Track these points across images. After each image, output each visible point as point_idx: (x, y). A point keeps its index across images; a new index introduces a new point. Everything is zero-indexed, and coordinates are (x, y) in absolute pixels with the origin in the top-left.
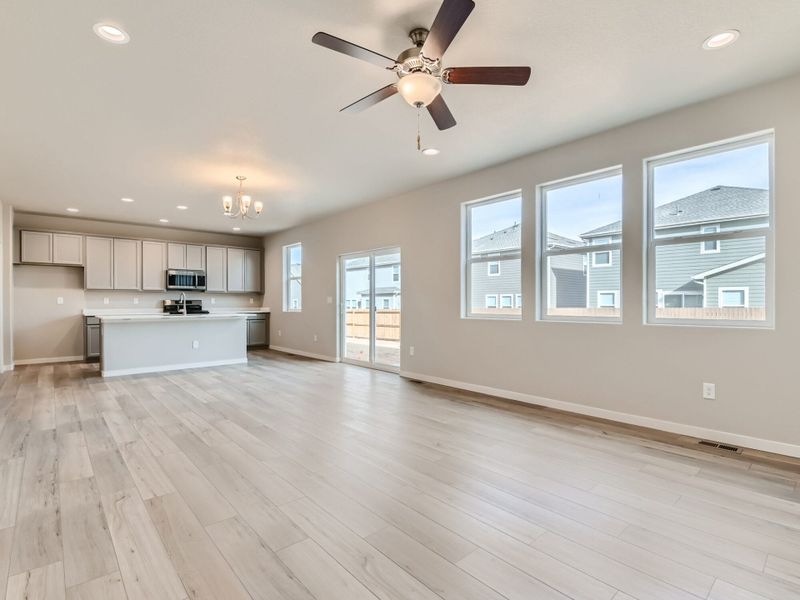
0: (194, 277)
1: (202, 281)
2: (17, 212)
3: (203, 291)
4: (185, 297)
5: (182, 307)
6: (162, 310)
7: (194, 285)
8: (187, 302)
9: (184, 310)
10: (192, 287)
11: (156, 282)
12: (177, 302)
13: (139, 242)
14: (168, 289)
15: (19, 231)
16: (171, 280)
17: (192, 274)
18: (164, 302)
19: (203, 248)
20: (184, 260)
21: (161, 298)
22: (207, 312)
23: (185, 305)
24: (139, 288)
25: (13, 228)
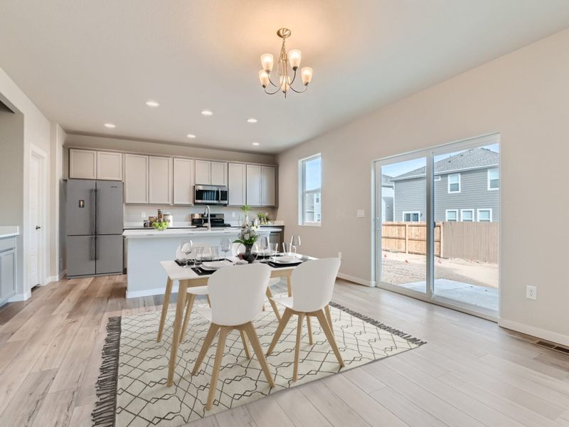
0: (218, 192)
1: (224, 195)
2: (68, 132)
3: (225, 205)
4: (210, 211)
5: (206, 221)
6: (190, 223)
7: (217, 199)
8: (212, 216)
9: (209, 224)
10: (215, 202)
11: (185, 197)
12: (202, 216)
13: (171, 159)
14: (195, 204)
15: (68, 149)
16: (199, 194)
17: (215, 189)
18: (192, 215)
19: (226, 164)
20: (209, 176)
21: (191, 211)
22: (229, 226)
23: (209, 218)
24: (170, 203)
25: (63, 146)
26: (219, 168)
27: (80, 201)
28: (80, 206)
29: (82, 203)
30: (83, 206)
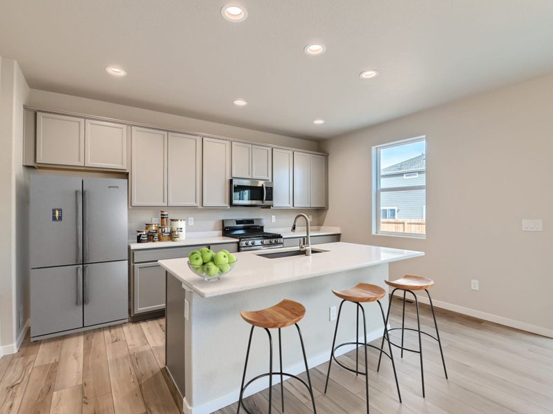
0: (262, 188)
1: (269, 193)
3: (269, 207)
6: (221, 232)
7: (262, 199)
10: (258, 203)
13: (199, 138)
14: (232, 205)
18: (225, 222)
19: (270, 149)
21: (221, 216)
24: (198, 205)
25: (25, 108)
26: (261, 154)
27: (54, 211)
28: (54, 218)
29: (57, 212)
30: (60, 218)
